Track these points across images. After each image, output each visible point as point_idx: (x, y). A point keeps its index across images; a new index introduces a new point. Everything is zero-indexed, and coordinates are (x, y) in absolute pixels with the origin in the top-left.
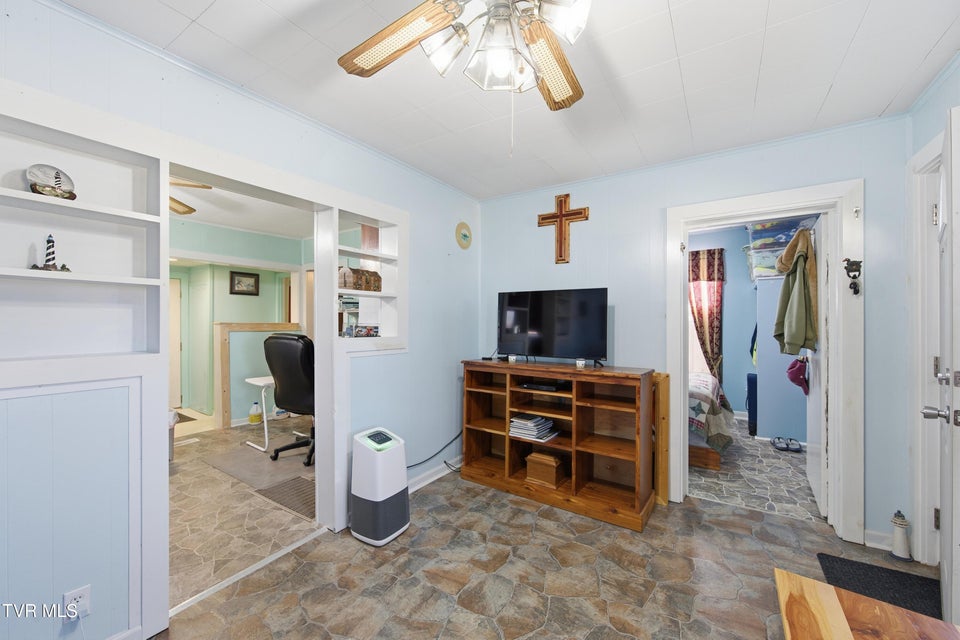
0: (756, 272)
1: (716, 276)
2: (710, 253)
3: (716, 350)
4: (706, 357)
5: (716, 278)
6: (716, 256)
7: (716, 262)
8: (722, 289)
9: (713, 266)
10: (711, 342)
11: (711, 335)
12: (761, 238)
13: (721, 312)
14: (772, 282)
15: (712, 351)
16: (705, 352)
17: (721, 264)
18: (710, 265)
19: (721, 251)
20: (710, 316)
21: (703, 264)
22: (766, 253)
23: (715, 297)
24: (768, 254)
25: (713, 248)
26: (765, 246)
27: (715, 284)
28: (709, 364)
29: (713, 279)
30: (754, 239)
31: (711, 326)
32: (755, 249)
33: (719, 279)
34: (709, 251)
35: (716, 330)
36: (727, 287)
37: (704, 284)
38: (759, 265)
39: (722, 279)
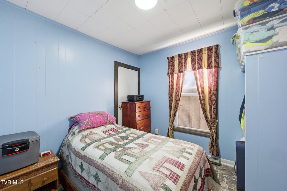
0: (244, 48)
1: (213, 64)
2: (210, 49)
3: (213, 116)
4: (207, 121)
5: (213, 66)
6: (214, 51)
7: (214, 55)
8: (218, 74)
9: (211, 58)
10: (211, 110)
11: (211, 106)
12: (249, 13)
13: (217, 90)
14: (261, 56)
15: (211, 117)
16: (206, 117)
17: (217, 56)
18: (209, 57)
19: (217, 47)
20: (210, 92)
21: (205, 57)
22: (255, 27)
23: (213, 79)
24: (257, 28)
25: (211, 46)
26: (254, 20)
27: (213, 70)
28: (209, 125)
29: (212, 67)
30: (242, 16)
31: (210, 99)
32: (242, 26)
33: (215, 66)
34: (209, 48)
35: (213, 102)
36: (221, 73)
37: (205, 71)
38: (247, 41)
39: (218, 66)
